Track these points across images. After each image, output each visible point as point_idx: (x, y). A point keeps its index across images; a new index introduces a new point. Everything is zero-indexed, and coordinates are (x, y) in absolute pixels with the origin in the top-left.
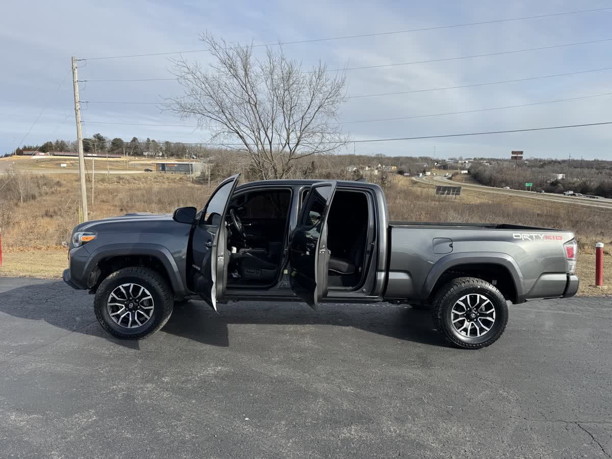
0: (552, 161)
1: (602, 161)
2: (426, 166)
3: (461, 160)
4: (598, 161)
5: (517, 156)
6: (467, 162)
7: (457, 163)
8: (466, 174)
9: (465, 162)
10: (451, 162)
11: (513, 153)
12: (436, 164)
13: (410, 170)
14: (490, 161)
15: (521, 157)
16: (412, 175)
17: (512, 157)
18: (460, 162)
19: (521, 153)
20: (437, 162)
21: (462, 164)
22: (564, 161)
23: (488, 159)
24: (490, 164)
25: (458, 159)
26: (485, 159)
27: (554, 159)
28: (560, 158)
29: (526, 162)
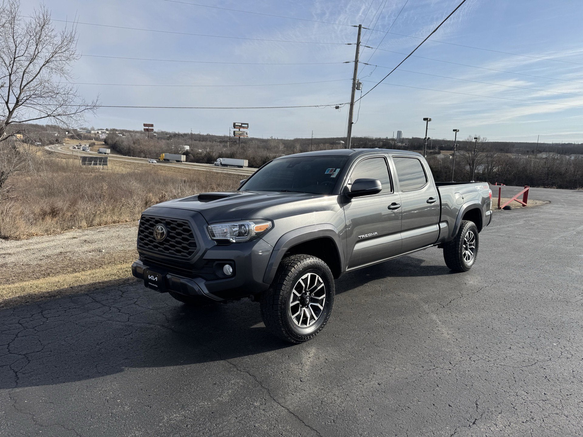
0: (176, 134)
1: (212, 136)
2: (57, 136)
3: (94, 130)
4: (210, 135)
5: (148, 129)
6: (100, 132)
7: (90, 132)
8: (103, 144)
9: (98, 133)
10: (83, 132)
11: (145, 125)
12: (67, 133)
13: (40, 139)
14: (123, 132)
15: (152, 130)
16: (43, 144)
17: (144, 129)
18: (92, 132)
19: (152, 125)
20: (69, 132)
21: (95, 134)
22: (185, 135)
23: (120, 130)
24: (123, 135)
25: (90, 129)
26: (117, 130)
27: (177, 132)
28: (182, 132)
29: (155, 134)
